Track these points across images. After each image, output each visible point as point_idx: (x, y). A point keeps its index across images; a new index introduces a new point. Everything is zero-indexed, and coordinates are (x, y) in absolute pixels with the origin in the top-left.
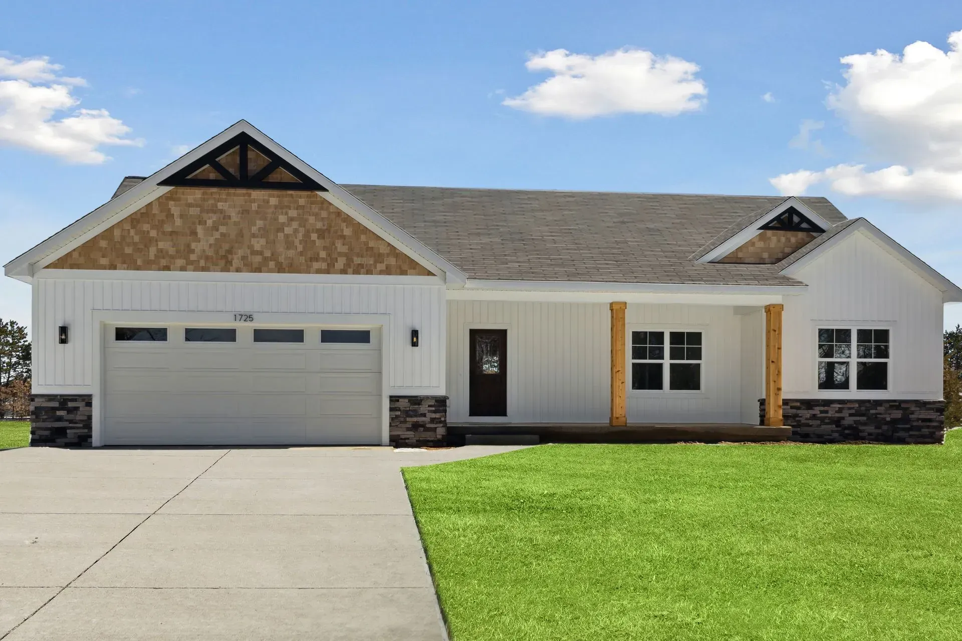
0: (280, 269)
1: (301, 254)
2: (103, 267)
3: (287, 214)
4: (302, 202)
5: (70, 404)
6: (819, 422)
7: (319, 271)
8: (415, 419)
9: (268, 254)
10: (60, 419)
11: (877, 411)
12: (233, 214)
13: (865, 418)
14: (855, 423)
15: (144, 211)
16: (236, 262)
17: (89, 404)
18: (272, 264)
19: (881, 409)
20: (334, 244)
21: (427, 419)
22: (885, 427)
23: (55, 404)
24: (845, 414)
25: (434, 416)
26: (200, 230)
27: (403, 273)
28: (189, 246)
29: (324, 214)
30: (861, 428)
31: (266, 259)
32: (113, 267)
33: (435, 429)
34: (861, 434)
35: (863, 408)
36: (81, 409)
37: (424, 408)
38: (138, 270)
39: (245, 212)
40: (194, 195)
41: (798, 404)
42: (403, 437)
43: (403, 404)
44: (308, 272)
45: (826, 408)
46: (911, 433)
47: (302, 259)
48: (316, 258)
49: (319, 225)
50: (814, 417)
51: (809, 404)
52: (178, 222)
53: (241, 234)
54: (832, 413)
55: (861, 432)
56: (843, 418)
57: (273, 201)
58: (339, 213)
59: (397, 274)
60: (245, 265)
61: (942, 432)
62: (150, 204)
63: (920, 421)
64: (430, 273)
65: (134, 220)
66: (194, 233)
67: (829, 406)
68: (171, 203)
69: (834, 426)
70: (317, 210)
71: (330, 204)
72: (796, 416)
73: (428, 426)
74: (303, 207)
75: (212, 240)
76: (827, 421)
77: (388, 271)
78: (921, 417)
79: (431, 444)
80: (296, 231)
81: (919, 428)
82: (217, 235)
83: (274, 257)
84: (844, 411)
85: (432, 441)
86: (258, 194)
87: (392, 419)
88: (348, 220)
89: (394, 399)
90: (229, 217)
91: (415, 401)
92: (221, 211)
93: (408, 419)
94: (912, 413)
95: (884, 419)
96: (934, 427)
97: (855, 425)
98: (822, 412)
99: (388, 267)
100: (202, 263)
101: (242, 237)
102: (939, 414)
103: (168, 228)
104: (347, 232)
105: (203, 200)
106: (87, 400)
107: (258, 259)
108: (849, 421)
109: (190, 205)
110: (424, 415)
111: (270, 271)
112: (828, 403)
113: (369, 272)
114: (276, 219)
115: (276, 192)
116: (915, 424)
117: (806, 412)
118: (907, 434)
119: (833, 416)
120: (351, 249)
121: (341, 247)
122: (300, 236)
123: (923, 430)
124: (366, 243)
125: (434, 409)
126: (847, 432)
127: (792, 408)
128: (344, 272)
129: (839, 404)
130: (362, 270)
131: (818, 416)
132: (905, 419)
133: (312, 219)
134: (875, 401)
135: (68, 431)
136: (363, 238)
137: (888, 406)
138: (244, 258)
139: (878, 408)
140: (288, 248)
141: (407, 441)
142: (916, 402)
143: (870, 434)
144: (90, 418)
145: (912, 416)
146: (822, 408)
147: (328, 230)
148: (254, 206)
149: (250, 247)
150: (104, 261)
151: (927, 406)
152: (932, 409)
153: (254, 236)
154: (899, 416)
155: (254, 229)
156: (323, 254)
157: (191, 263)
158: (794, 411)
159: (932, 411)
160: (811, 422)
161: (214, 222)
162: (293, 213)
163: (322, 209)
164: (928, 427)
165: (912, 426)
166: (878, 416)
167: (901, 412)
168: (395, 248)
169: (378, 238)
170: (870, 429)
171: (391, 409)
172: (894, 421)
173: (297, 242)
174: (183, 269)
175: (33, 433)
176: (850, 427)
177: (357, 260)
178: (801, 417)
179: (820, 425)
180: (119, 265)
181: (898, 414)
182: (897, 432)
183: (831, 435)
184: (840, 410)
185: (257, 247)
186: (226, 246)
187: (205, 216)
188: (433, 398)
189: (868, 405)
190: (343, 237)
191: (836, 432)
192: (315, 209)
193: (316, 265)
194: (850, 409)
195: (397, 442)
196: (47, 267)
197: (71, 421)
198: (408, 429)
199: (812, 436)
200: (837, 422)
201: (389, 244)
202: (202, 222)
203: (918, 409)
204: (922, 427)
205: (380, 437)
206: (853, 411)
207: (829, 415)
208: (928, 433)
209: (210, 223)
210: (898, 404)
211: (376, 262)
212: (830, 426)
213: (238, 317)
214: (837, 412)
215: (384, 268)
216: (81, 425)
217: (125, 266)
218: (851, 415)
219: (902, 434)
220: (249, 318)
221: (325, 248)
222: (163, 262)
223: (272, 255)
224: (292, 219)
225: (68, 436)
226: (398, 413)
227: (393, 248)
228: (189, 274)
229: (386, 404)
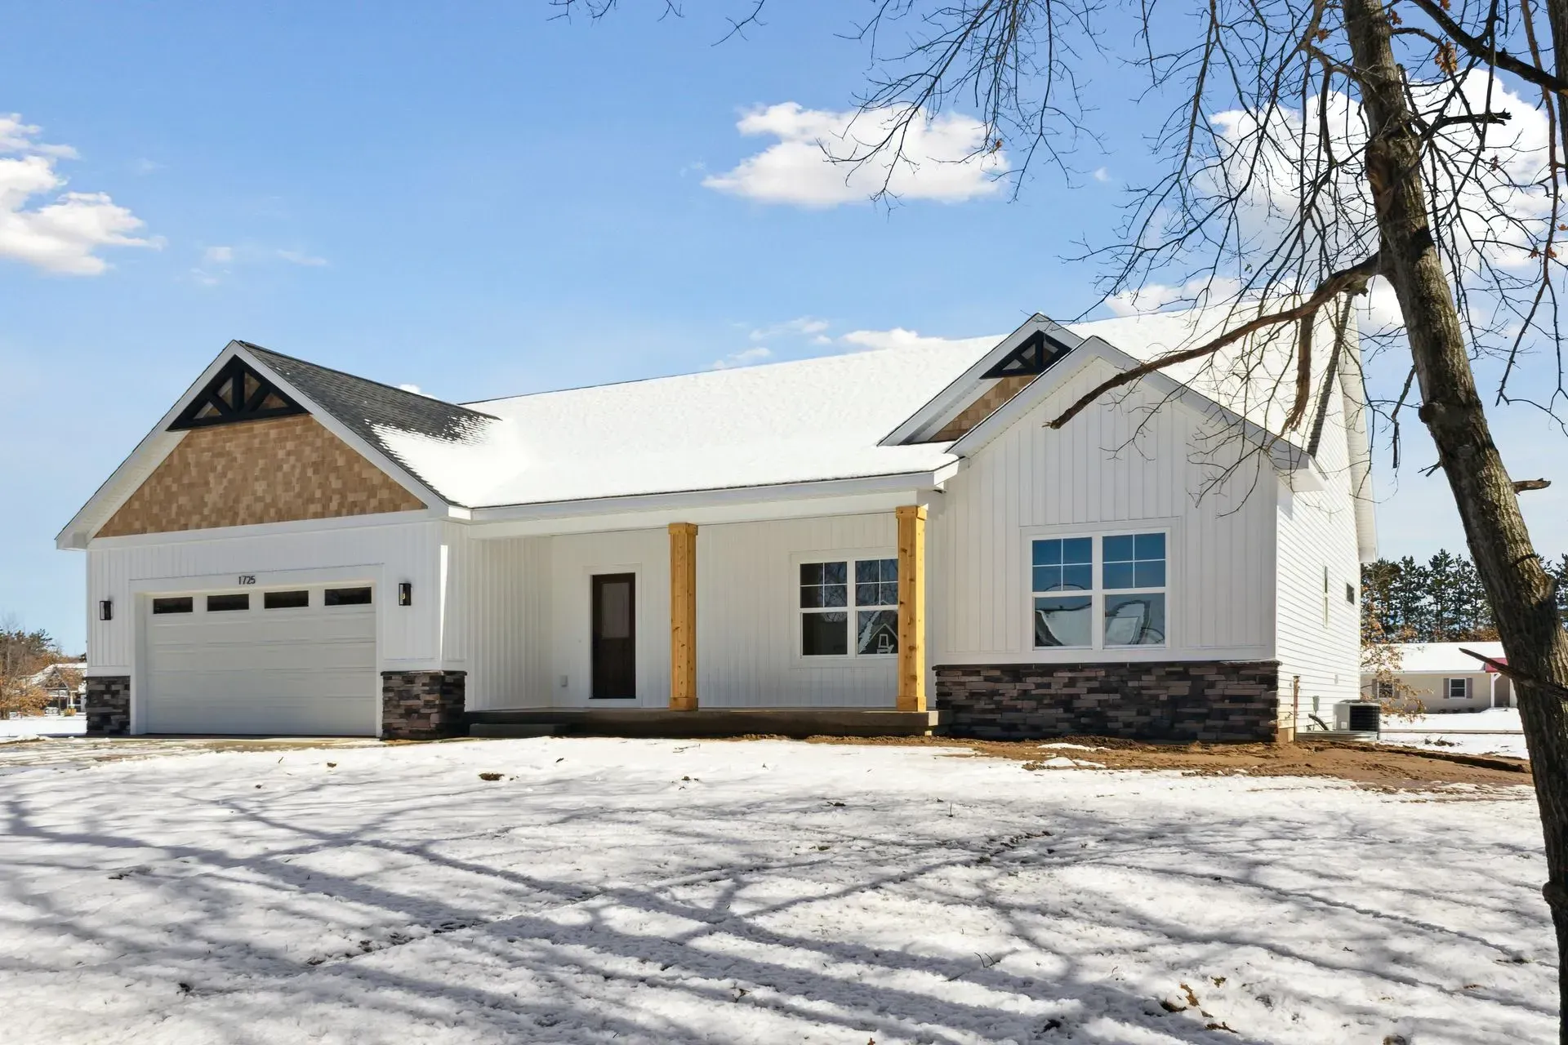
0: (280, 517)
1: (299, 495)
2: (137, 532)
3: (285, 448)
4: (298, 430)
5: (114, 688)
6: (1033, 704)
7: (316, 516)
8: (410, 702)
9: (268, 500)
10: (105, 704)
11: (1142, 684)
12: (238, 456)
13: (1118, 696)
14: (1099, 706)
15: (166, 463)
16: (242, 514)
17: (127, 687)
18: (272, 511)
19: (1147, 680)
20: (327, 478)
21: (420, 703)
22: (1156, 713)
23: (102, 687)
24: (1081, 688)
25: (429, 698)
26: (211, 478)
27: (396, 508)
28: (202, 498)
29: (319, 442)
30: (1111, 713)
31: (267, 507)
32: (144, 531)
33: (427, 716)
34: (1110, 725)
35: (1112, 679)
36: (121, 692)
37: (417, 688)
38: (163, 531)
39: (249, 450)
40: (206, 437)
41: (997, 673)
42: (395, 726)
43: (396, 682)
44: (305, 518)
45: (1046, 680)
46: (1209, 722)
47: (300, 501)
48: (311, 500)
49: (314, 457)
50: (1025, 694)
51: (1016, 672)
52: (194, 471)
53: (245, 479)
54: (1058, 687)
55: (1111, 721)
56: (1078, 696)
57: (273, 433)
58: (333, 438)
59: (390, 511)
60: (250, 516)
61: (1273, 722)
62: (171, 454)
63: (1227, 701)
64: (424, 506)
65: (158, 475)
66: (207, 483)
67: (1052, 676)
68: (189, 449)
69: (1061, 710)
70: (310, 439)
71: (324, 428)
72: (995, 693)
73: (423, 711)
74: (298, 437)
75: (221, 491)
76: (1046, 702)
77: (381, 508)
78: (1228, 692)
79: (423, 735)
80: (293, 467)
81: (1224, 714)
82: (225, 482)
83: (274, 503)
84: (1079, 685)
85: (426, 732)
86: (259, 427)
87: (386, 703)
88: (340, 446)
89: (387, 676)
90: (235, 459)
91: (409, 678)
92: (229, 453)
93: (402, 703)
94: (1212, 685)
95: (1156, 697)
96: (1257, 712)
97: (1099, 709)
98: (1038, 686)
99: (381, 502)
100: (214, 518)
101: (247, 480)
102: (1265, 686)
103: (186, 481)
104: (341, 462)
105: (214, 442)
106: (124, 681)
107: (259, 507)
108: (1089, 701)
109: (203, 450)
110: (417, 697)
111: (272, 520)
112: (1048, 670)
113: (363, 511)
114: (275, 455)
115: (274, 422)
116: (1217, 706)
117: (1011, 686)
118: (1202, 725)
119: (1059, 692)
120: (344, 484)
121: (336, 484)
122: (297, 471)
123: (1232, 718)
124: (359, 475)
125: (427, 688)
126: (1083, 720)
127: (987, 679)
128: (338, 514)
129: (1070, 671)
130: (357, 509)
131: (1033, 692)
132: (1197, 697)
133: (307, 450)
134: (1133, 665)
135: (112, 717)
136: (356, 468)
137: (1164, 673)
138: (248, 507)
139: (1144, 678)
140: (286, 491)
141: (400, 731)
142: (1216, 665)
143: (1128, 725)
144: (128, 701)
145: (1208, 692)
146: (1039, 680)
147: (323, 462)
148: (256, 442)
149: (254, 493)
150: (137, 525)
151: (1242, 672)
152: (1248, 678)
153: (257, 479)
154: (1186, 692)
155: (257, 473)
156: (318, 494)
157: (204, 518)
158: (990, 685)
159: (1254, 682)
160: (1019, 704)
161: (224, 467)
162: (290, 445)
163: (317, 435)
164: (1245, 712)
165: (1211, 709)
166: (1144, 692)
167: (1189, 683)
168: (388, 477)
169: (372, 466)
170: (1128, 715)
171: (386, 690)
172: (1174, 701)
173: (294, 480)
174: (198, 527)
175: (88, 719)
176: (1088, 713)
177: (351, 498)
178: (1003, 695)
179: (1037, 709)
180: (148, 529)
181: (1181, 688)
182: (1182, 722)
183: (1055, 727)
184: (1072, 682)
185: (260, 493)
186: (233, 496)
187: (216, 461)
188: (425, 674)
189: (1123, 671)
190: (336, 469)
191: (1067, 720)
192: (311, 436)
193: (312, 508)
194: (1088, 679)
195: (391, 734)
196: (96, 536)
197: (115, 707)
198: (401, 716)
199: (1021, 727)
200: (1067, 703)
201: (382, 473)
202: (214, 469)
203: (1223, 678)
204: (1233, 712)
205: (374, 725)
206: (1095, 684)
207: (1052, 691)
208: (1243, 723)
209: (219, 468)
210: (1181, 669)
211: (368, 498)
212: (1053, 711)
213: (243, 579)
214: (1065, 686)
215: (377, 503)
216: (121, 711)
217: (153, 527)
218: (1091, 691)
219: (1191, 725)
220: (251, 580)
221: (321, 486)
222: (183, 521)
223: (273, 500)
224: (289, 454)
225: (113, 722)
226: (391, 695)
227: (386, 477)
228: (203, 531)
229: (380, 683)
